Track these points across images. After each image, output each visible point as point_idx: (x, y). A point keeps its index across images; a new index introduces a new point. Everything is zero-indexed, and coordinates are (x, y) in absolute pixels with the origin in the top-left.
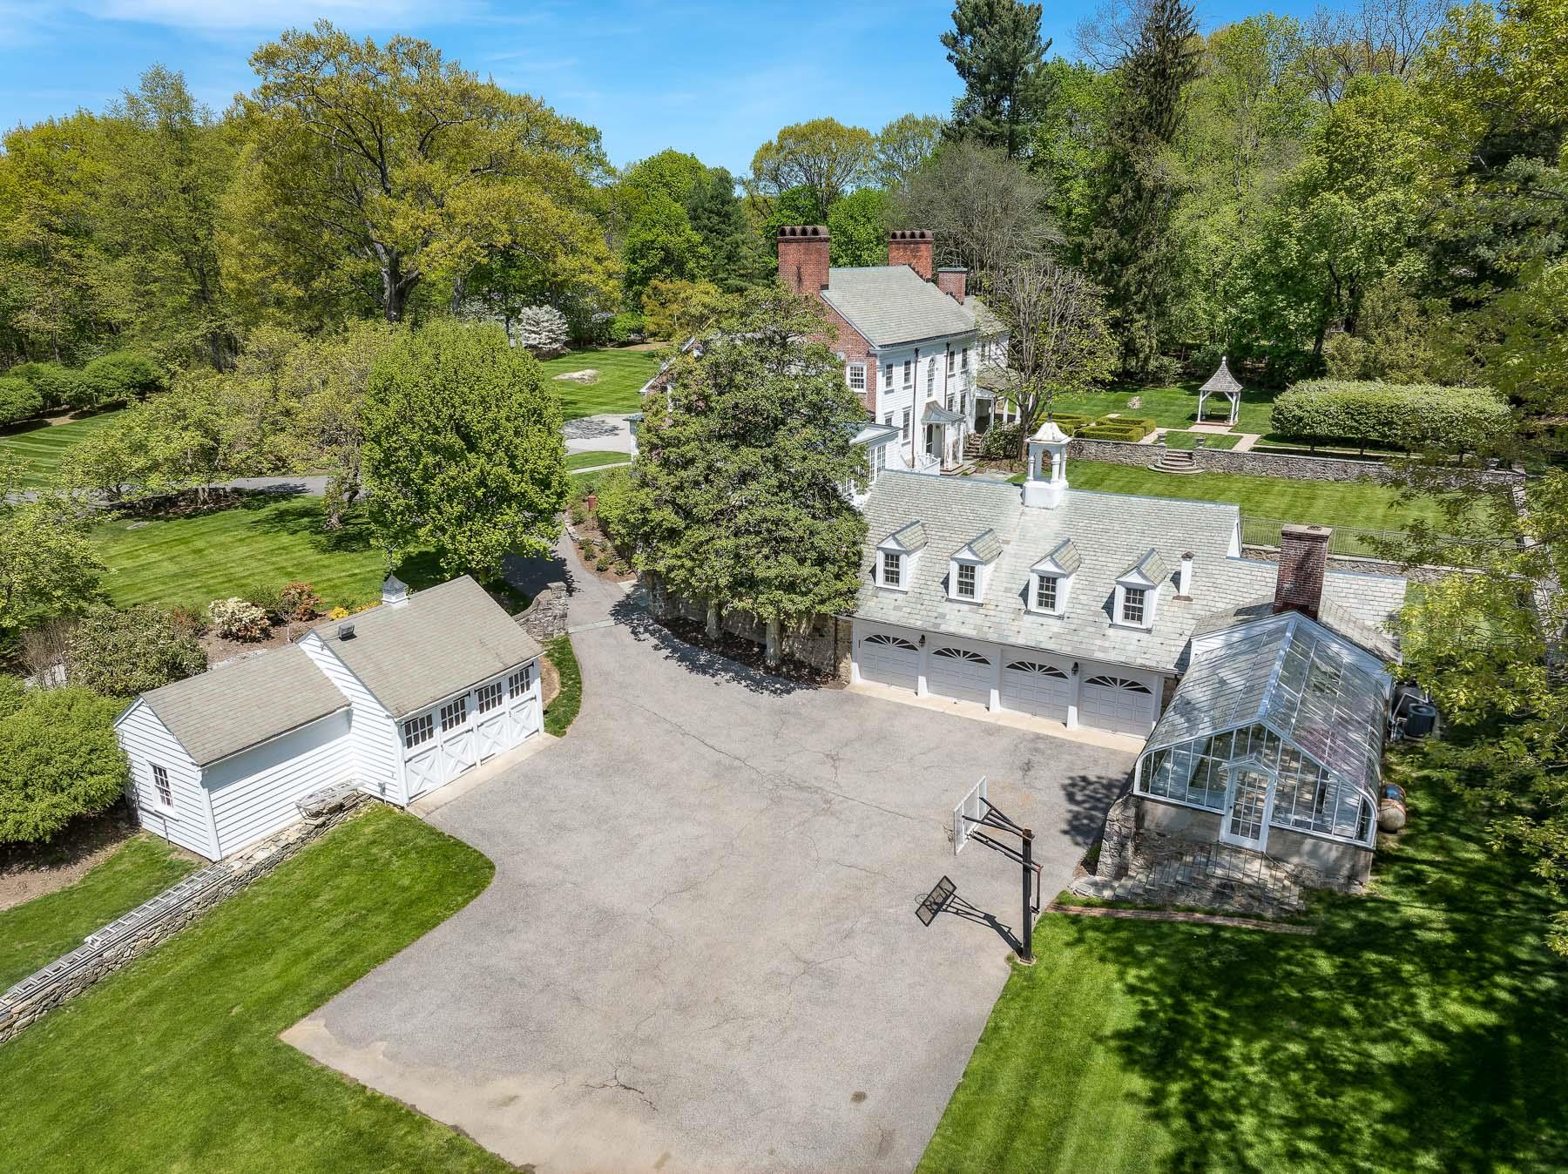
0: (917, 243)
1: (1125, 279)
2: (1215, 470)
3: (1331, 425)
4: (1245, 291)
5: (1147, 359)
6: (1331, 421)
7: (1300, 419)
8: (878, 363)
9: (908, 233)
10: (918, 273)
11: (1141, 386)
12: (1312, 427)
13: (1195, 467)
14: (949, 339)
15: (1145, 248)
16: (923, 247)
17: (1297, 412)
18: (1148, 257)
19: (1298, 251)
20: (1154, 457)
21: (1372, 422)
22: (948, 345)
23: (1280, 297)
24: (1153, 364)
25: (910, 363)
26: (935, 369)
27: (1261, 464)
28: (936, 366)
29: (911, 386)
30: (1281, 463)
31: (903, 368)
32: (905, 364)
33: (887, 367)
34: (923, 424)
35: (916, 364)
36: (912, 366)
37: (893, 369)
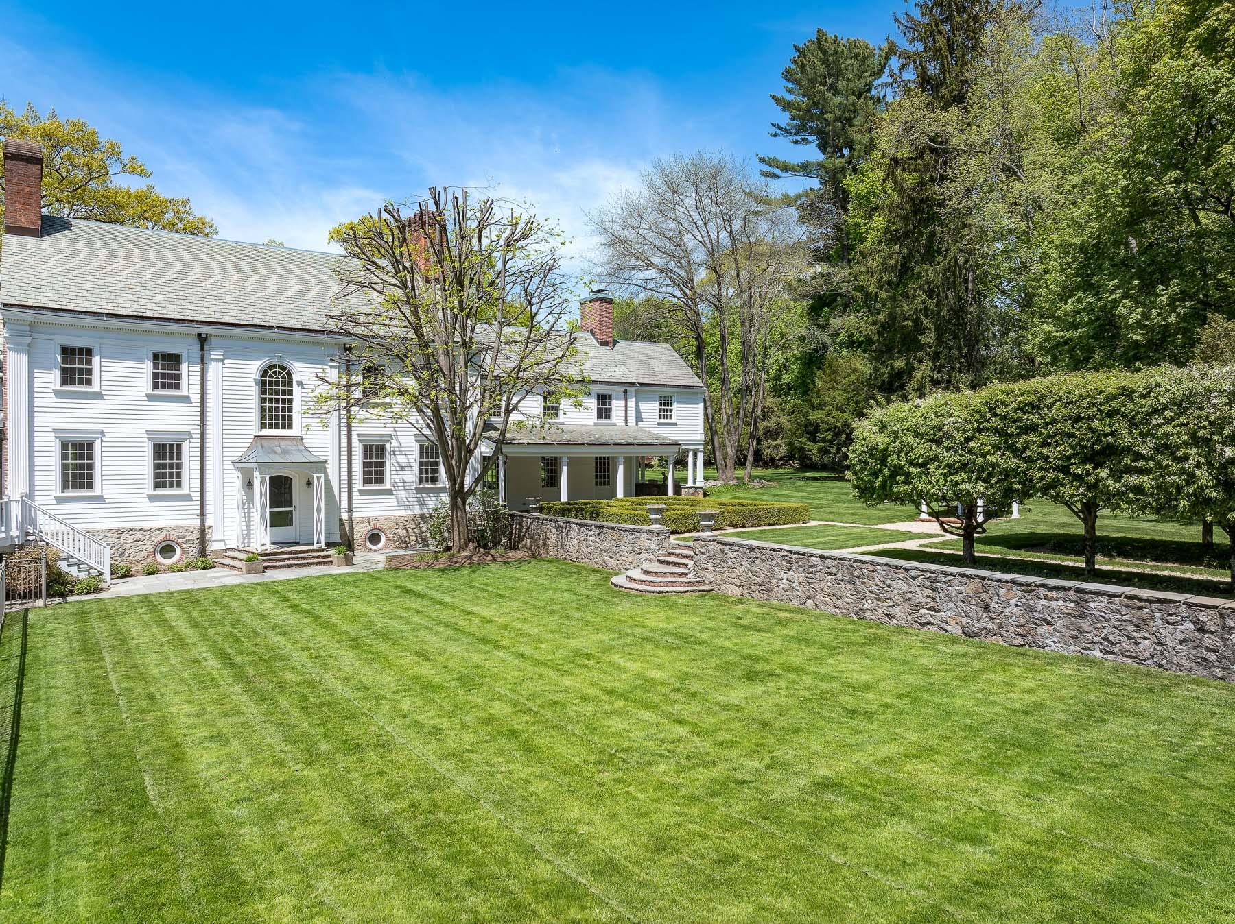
13: (692, 577)
14: (348, 340)
22: (349, 351)
25: (175, 359)
26: (295, 384)
27: (802, 578)
28: (296, 378)
29: (186, 399)
30: (839, 576)
31: (147, 363)
32: (156, 356)
33: (64, 350)
34: (237, 470)
35: (203, 361)
36: (184, 364)
37: (96, 357)
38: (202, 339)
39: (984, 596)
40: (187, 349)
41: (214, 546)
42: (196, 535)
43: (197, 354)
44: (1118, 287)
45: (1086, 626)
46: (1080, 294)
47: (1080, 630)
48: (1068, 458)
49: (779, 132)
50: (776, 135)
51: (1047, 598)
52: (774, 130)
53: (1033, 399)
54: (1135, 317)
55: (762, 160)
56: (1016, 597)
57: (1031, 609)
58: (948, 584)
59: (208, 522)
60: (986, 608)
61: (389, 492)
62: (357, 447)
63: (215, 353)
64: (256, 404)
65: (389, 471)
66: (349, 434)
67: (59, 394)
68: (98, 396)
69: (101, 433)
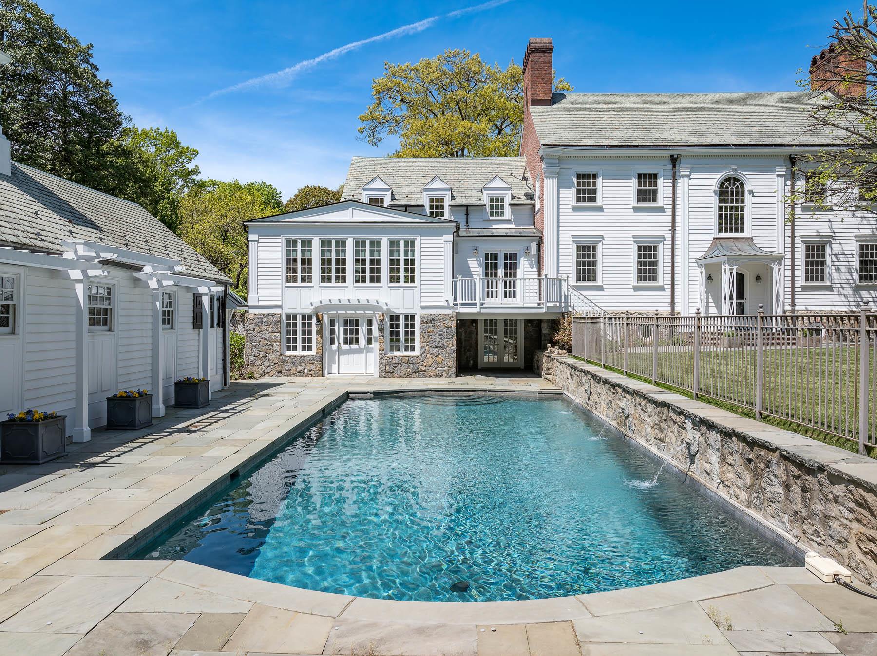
10: (837, 94)
14: (795, 152)
22: (792, 160)
25: (654, 178)
26: (746, 193)
28: (748, 189)
29: (661, 209)
31: (633, 183)
32: (640, 176)
33: (579, 176)
34: (700, 266)
35: (674, 178)
36: (660, 181)
37: (599, 180)
38: (674, 160)
40: (661, 168)
43: (670, 173)
59: (677, 310)
61: (830, 288)
62: (801, 249)
63: (684, 171)
64: (715, 212)
65: (829, 269)
66: (793, 237)
67: (575, 209)
68: (600, 209)
69: (602, 237)
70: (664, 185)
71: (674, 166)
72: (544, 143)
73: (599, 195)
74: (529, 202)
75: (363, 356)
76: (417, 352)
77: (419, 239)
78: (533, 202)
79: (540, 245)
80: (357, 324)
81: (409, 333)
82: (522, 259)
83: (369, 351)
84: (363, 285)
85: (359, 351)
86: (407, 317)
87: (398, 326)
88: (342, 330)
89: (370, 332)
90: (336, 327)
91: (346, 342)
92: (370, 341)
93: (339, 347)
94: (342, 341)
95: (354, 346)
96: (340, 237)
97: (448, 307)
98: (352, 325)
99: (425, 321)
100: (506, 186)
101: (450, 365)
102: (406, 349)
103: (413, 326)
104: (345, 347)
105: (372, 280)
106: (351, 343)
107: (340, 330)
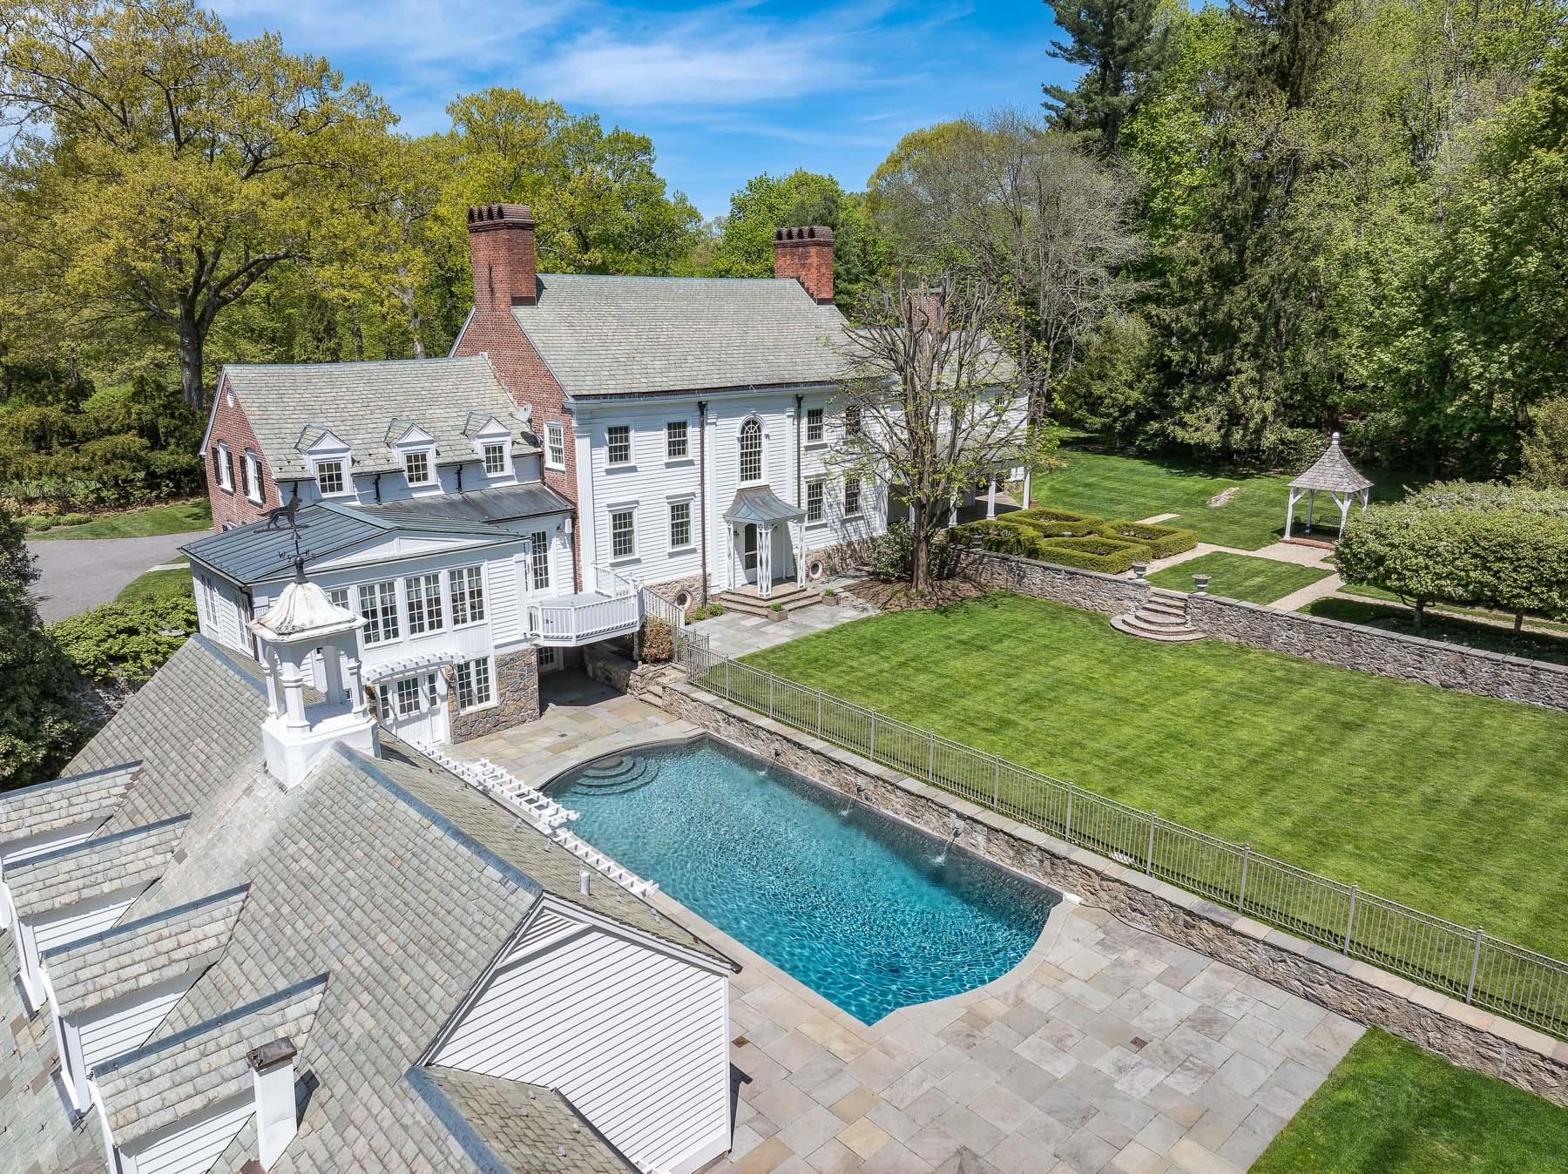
0: (806, 245)
1: (1225, 309)
2: (1223, 637)
3: (1439, 576)
4: (1406, 325)
5: (1259, 431)
6: (1439, 569)
7: (1380, 560)
8: (574, 424)
9: (795, 230)
10: (807, 290)
11: (1260, 470)
12: (1401, 578)
13: (1189, 626)
14: (801, 390)
15: (1257, 260)
16: (813, 250)
17: (1374, 545)
18: (1261, 276)
19: (1489, 256)
20: (1126, 602)
21: (1526, 576)
22: (799, 399)
23: (1460, 335)
24: (1269, 438)
25: (684, 425)
26: (763, 437)
27: (1302, 637)
28: (764, 432)
29: (691, 463)
30: (1339, 639)
31: (664, 434)
32: (670, 426)
33: (610, 431)
34: (728, 522)
35: (702, 427)
36: (690, 430)
37: (632, 434)
38: (702, 407)
39: (1463, 664)
40: (691, 416)
41: (712, 591)
42: (701, 583)
43: (697, 419)
44: (1463, 339)
45: (1535, 688)
46: (1420, 329)
47: (1531, 691)
48: (1530, 582)
49: (1058, 51)
50: (1055, 55)
51: (1510, 670)
52: (1052, 49)
53: (1509, 540)
54: (1477, 370)
55: (1046, 91)
56: (1487, 668)
57: (1497, 675)
58: (1434, 654)
59: (708, 570)
60: (1462, 671)
61: (825, 526)
62: (804, 488)
63: (711, 418)
64: (738, 459)
65: (825, 507)
66: (799, 477)
67: (609, 472)
68: (633, 469)
69: (637, 502)
70: (692, 433)
71: (702, 414)
72: (577, 393)
73: (632, 452)
74: (533, 450)
75: (426, 722)
76: (493, 702)
77: (485, 564)
78: (539, 450)
79: (574, 519)
80: (416, 685)
81: (483, 680)
82: (554, 540)
83: (433, 713)
84: (422, 634)
85: (422, 717)
86: (478, 663)
87: (468, 675)
88: (396, 696)
89: (433, 690)
90: (389, 696)
91: (403, 710)
92: (433, 702)
93: (396, 719)
94: (398, 710)
95: (414, 713)
96: (385, 579)
97: (526, 640)
98: (408, 687)
99: (502, 663)
100: (505, 431)
101: (533, 706)
102: (481, 700)
103: (486, 671)
104: (404, 716)
105: (432, 626)
106: (410, 709)
107: (394, 698)
